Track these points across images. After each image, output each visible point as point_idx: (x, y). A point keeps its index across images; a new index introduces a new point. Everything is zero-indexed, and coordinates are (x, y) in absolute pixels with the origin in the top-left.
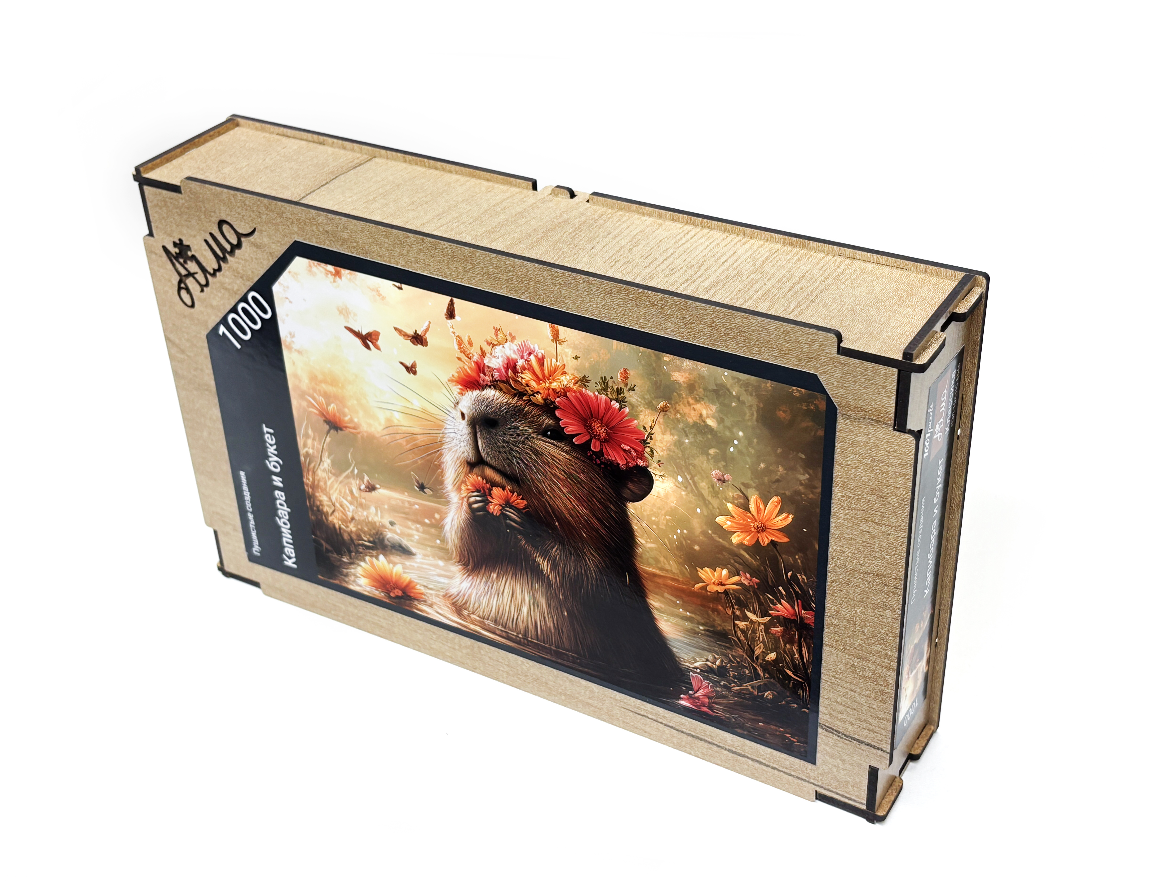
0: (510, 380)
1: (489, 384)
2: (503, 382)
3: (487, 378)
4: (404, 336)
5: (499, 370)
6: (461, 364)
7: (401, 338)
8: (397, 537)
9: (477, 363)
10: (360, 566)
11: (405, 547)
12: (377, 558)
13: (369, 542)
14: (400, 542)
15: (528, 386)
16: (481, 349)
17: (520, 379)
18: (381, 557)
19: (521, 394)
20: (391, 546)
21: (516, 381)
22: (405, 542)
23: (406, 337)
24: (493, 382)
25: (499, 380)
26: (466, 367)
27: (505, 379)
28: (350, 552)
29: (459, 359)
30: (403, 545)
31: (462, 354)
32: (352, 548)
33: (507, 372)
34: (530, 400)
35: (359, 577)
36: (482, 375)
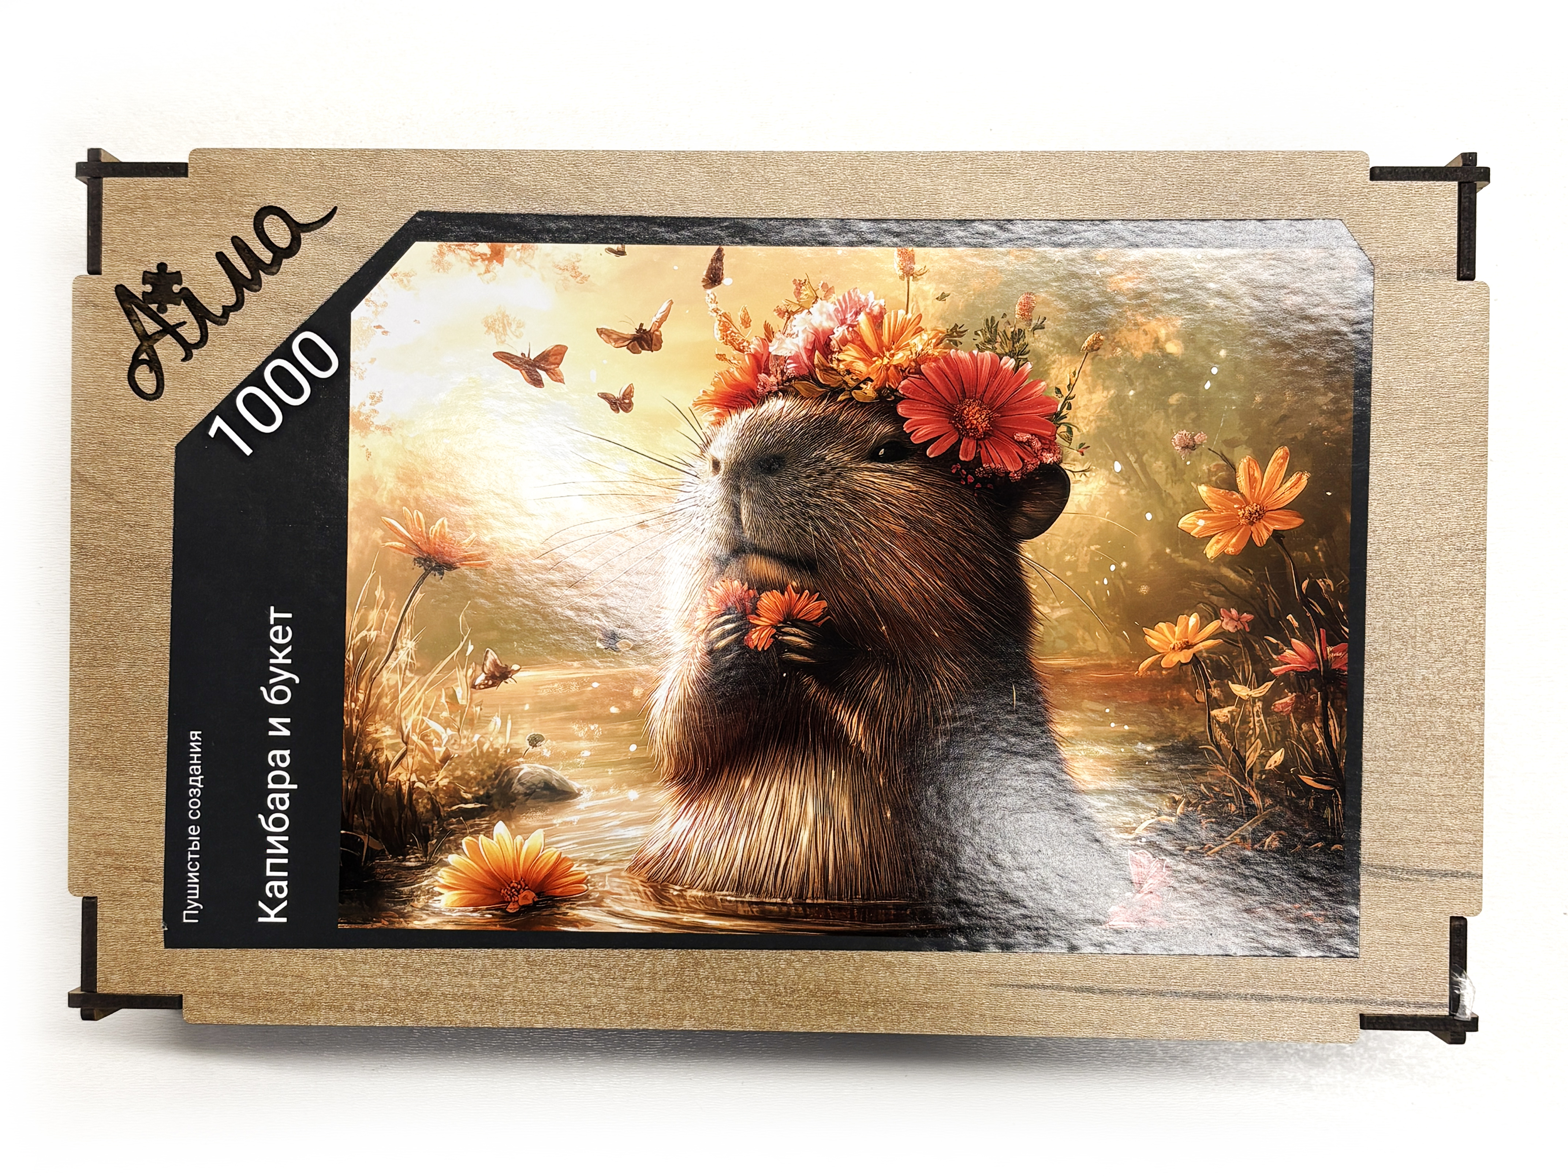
0: (817, 370)
1: (776, 388)
2: (803, 378)
3: (772, 379)
4: (616, 341)
5: (796, 358)
6: (723, 366)
7: (610, 347)
8: (540, 768)
9: (755, 357)
10: (446, 865)
11: (556, 785)
12: (489, 833)
13: (476, 799)
14: (547, 776)
15: (849, 372)
16: (767, 327)
17: (834, 365)
18: (500, 828)
19: (835, 392)
20: (526, 794)
21: (827, 370)
22: (559, 774)
23: (620, 344)
24: (783, 382)
25: (795, 378)
26: (733, 370)
27: (806, 372)
28: (425, 838)
29: (721, 357)
30: (554, 782)
31: (729, 347)
32: (434, 829)
33: (811, 357)
34: (852, 399)
35: (441, 894)
36: (762, 376)
